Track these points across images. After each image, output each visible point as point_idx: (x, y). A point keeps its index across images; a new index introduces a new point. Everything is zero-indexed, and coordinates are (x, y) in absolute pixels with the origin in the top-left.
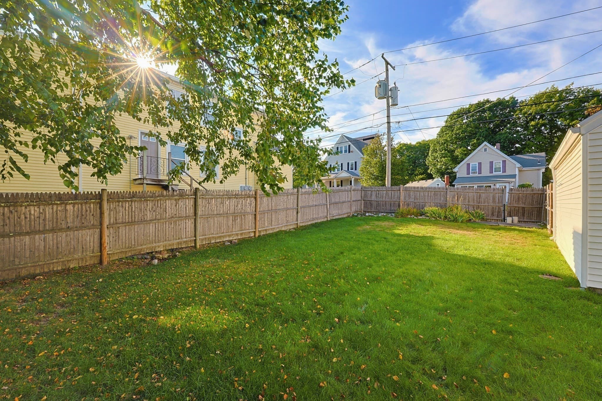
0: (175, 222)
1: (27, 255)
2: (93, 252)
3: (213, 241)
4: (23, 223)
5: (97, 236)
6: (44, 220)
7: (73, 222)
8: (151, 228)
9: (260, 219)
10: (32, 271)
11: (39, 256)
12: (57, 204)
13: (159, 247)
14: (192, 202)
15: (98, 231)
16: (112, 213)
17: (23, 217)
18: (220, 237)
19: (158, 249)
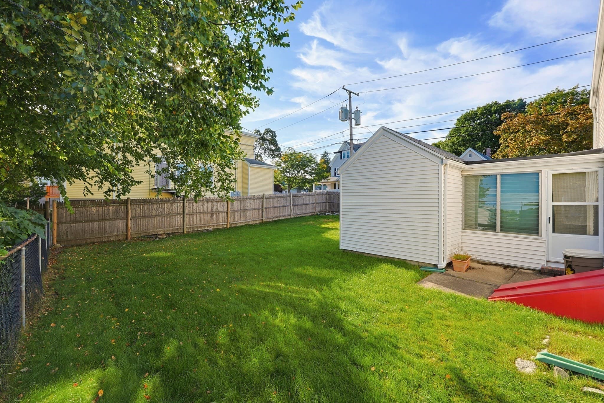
0: (171, 216)
1: (91, 232)
2: (123, 232)
3: (196, 230)
4: (89, 216)
5: (125, 224)
6: (99, 214)
7: (113, 216)
8: (156, 220)
9: (231, 216)
10: (92, 240)
11: (96, 233)
12: (105, 206)
13: (160, 231)
14: (181, 204)
15: (125, 221)
16: (133, 211)
17: (89, 213)
18: (201, 227)
19: (159, 233)
